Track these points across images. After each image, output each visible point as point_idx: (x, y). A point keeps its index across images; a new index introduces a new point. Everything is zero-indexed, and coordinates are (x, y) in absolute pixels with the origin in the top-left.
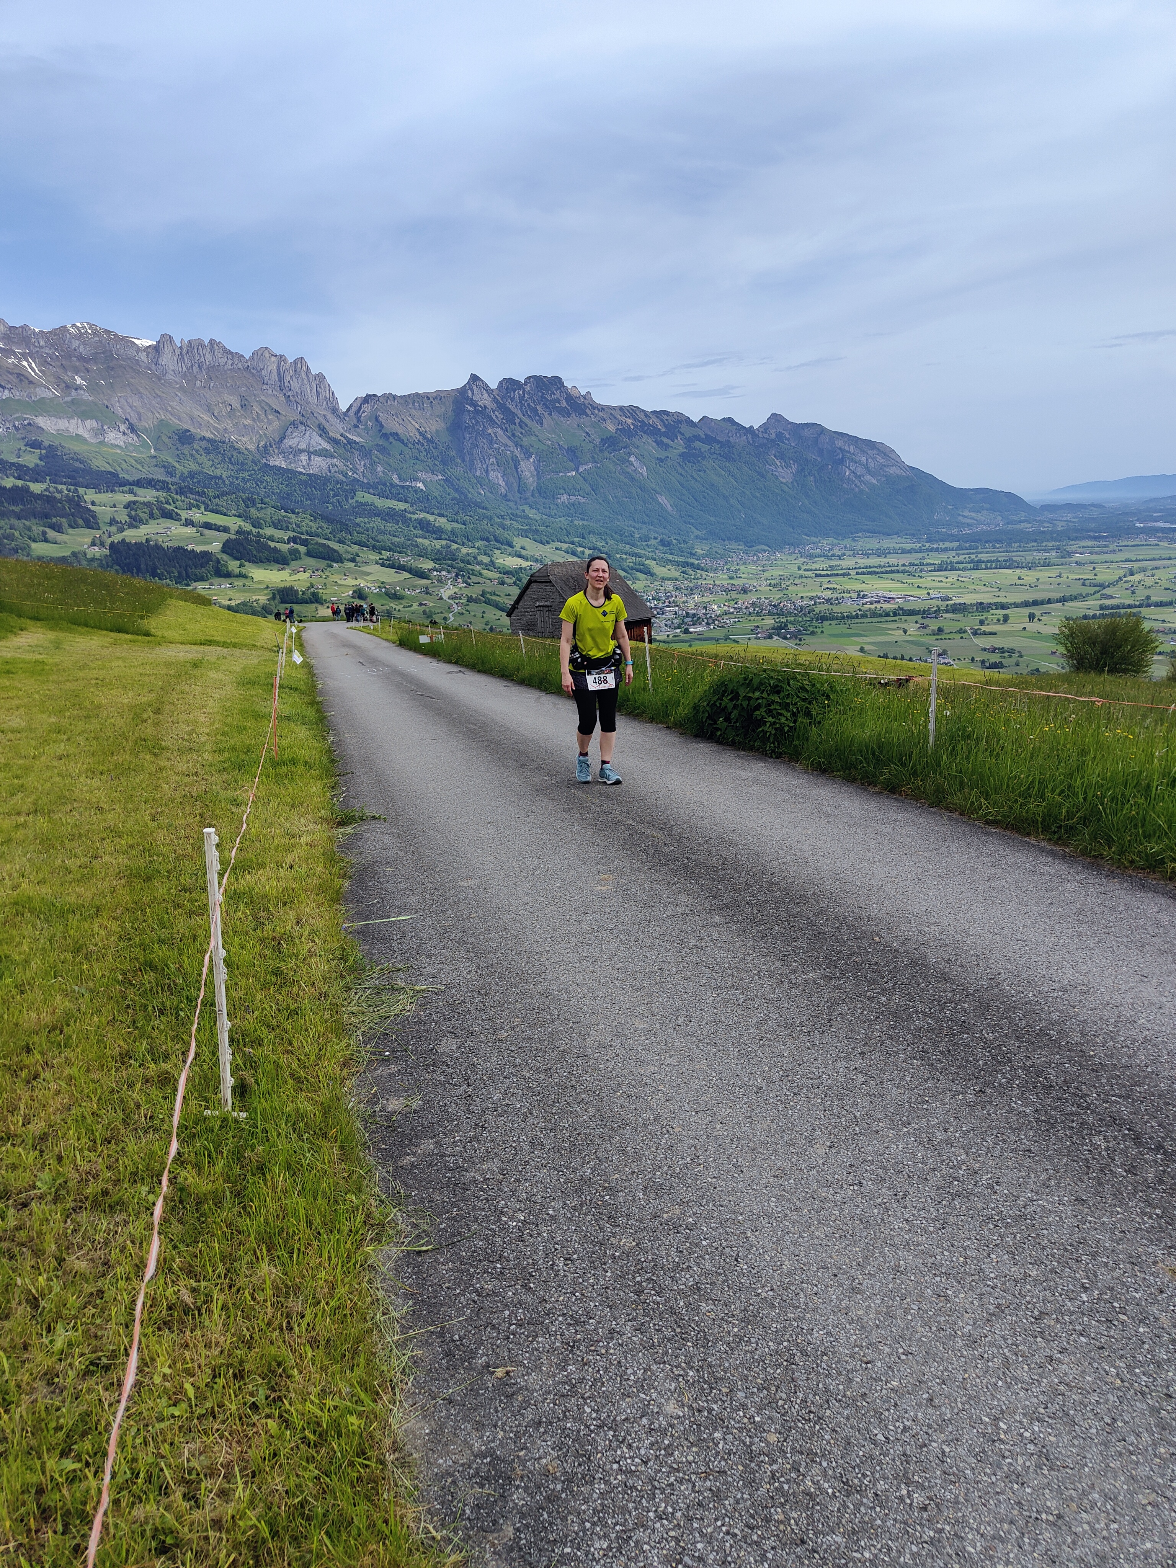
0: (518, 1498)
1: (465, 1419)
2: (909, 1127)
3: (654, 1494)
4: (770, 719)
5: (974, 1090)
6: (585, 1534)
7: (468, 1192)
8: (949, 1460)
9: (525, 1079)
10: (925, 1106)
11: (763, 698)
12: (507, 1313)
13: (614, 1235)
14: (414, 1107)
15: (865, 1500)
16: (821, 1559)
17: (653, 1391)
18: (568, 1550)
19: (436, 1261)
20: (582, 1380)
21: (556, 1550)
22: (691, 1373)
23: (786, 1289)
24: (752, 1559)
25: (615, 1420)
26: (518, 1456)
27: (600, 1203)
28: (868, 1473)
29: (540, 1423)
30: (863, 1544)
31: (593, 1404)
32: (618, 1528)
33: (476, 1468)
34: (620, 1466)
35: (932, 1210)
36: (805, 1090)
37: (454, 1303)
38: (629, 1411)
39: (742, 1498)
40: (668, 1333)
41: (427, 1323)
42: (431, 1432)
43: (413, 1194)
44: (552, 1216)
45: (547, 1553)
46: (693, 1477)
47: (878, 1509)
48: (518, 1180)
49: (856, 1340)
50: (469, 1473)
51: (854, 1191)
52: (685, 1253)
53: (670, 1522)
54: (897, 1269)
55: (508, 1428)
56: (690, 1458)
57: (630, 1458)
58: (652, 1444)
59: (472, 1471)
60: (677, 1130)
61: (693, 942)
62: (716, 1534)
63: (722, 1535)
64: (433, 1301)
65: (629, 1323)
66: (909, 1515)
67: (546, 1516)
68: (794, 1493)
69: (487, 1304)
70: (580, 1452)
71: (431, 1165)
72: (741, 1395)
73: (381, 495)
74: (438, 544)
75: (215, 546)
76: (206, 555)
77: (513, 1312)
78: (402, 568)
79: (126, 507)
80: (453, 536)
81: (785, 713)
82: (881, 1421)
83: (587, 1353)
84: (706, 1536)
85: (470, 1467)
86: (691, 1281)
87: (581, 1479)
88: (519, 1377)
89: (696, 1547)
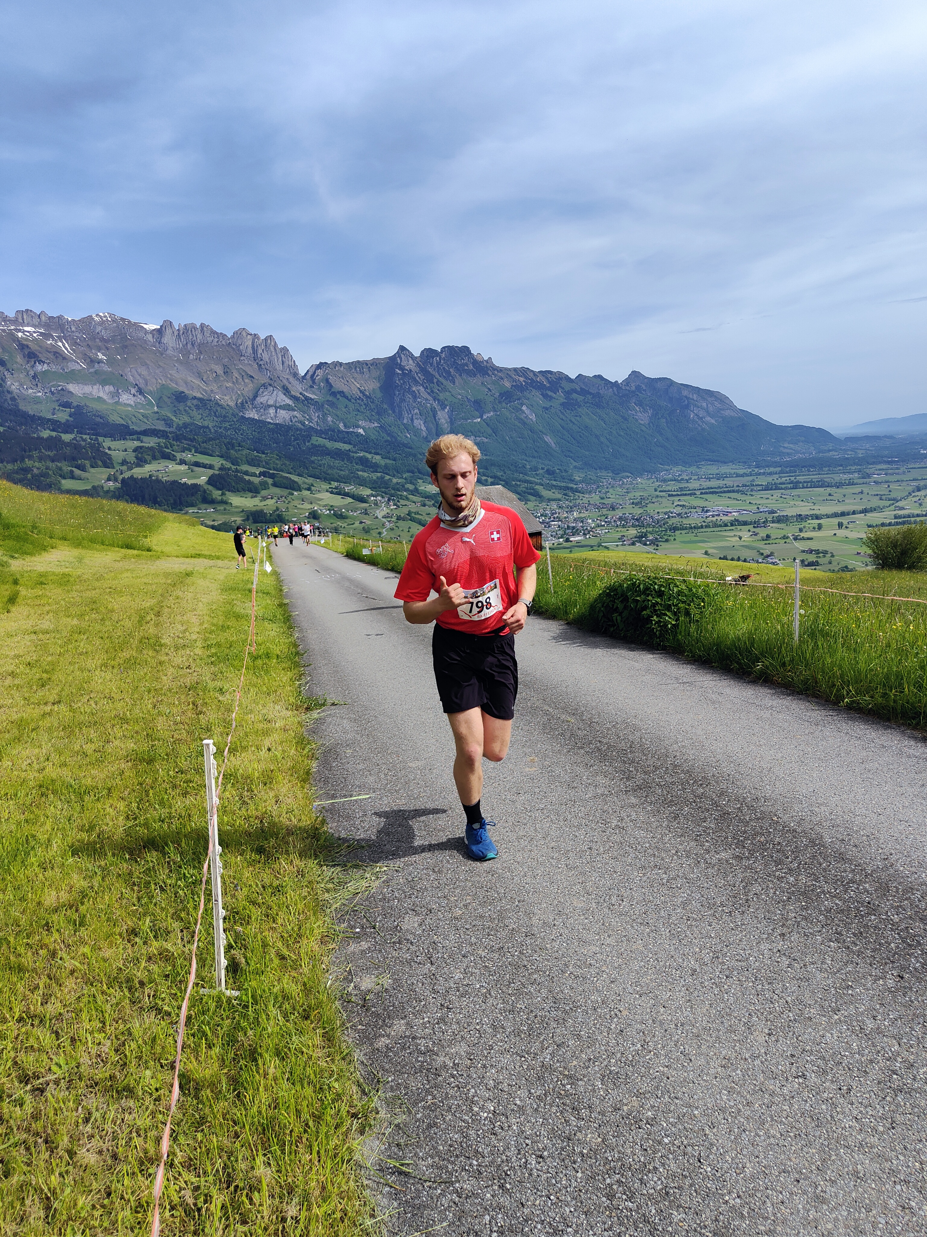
2: (839, 1013)
4: (656, 618)
5: (892, 974)
7: (440, 1078)
9: (481, 958)
10: (850, 992)
12: (487, 1218)
13: (580, 1129)
14: (385, 985)
19: (416, 1154)
23: (752, 1196)
27: (563, 1092)
35: (878, 1107)
36: (735, 973)
37: (436, 1205)
43: (390, 1079)
44: (519, 1107)
48: (484, 1066)
51: (799, 1084)
52: (650, 1152)
54: (856, 1174)
60: (624, 1013)
64: (417, 1202)
65: (606, 1233)
69: (467, 1207)
71: (403, 1048)
73: (331, 439)
74: (375, 476)
75: (203, 480)
76: (195, 486)
77: (492, 1217)
78: (347, 495)
79: (134, 451)
80: (386, 470)
81: (667, 612)
86: (659, 1185)
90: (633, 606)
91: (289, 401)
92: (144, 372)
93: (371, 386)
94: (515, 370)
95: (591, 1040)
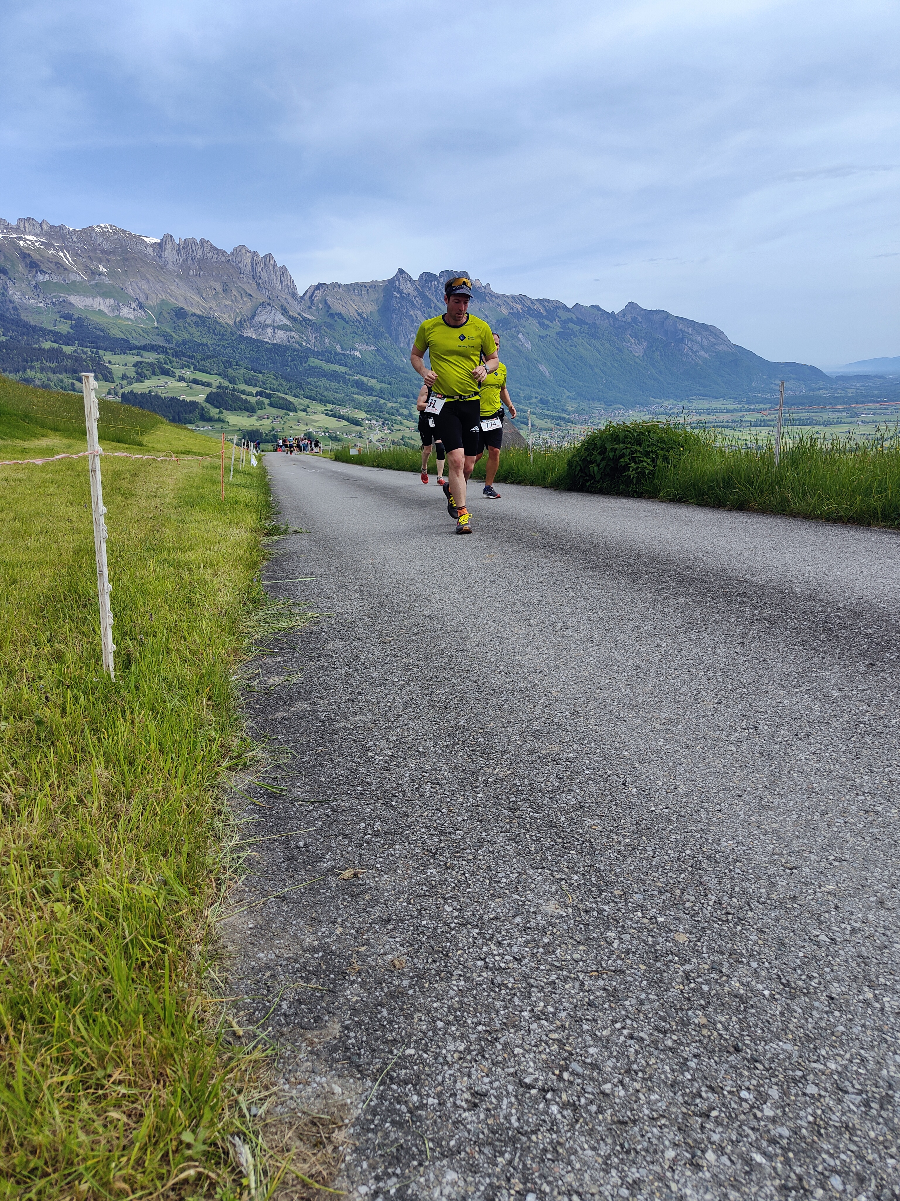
0: (351, 993)
1: (299, 916)
2: (800, 688)
3: (530, 993)
4: (633, 464)
5: (863, 663)
6: (435, 1034)
7: (337, 736)
10: (814, 675)
11: (627, 448)
12: (363, 825)
13: (487, 766)
14: (295, 681)
15: (816, 1004)
17: (529, 892)
18: (412, 1051)
22: (576, 877)
23: (683, 807)
26: (358, 952)
27: (473, 743)
28: (815, 975)
29: (389, 920)
31: (455, 903)
32: (480, 1028)
33: (304, 962)
34: (486, 963)
35: (840, 745)
37: (305, 817)
39: (649, 999)
40: (547, 843)
41: (270, 831)
42: (256, 927)
43: (280, 738)
45: (383, 1055)
46: (581, 976)
47: (837, 1014)
48: (389, 728)
49: (773, 849)
50: (293, 967)
51: (749, 733)
52: (566, 779)
53: (552, 1023)
54: (810, 790)
55: (349, 925)
56: (576, 956)
57: (499, 955)
58: (527, 942)
59: (298, 965)
60: (555, 694)
61: (569, 586)
62: (614, 1038)
63: (622, 1038)
64: (282, 815)
65: (502, 834)
67: (385, 1013)
68: (717, 994)
69: (341, 818)
70: (436, 948)
71: (302, 718)
72: (638, 897)
73: (328, 361)
74: (370, 399)
75: (200, 397)
76: (194, 403)
78: (341, 417)
79: (134, 366)
80: (381, 394)
81: (645, 459)
82: (821, 923)
83: (451, 858)
84: (600, 1039)
85: (296, 961)
86: (574, 801)
87: (435, 976)
88: (369, 878)
89: (587, 1052)
90: (611, 455)
91: (286, 322)
92: (145, 287)
93: (369, 308)
94: (513, 297)
95: (513, 711)
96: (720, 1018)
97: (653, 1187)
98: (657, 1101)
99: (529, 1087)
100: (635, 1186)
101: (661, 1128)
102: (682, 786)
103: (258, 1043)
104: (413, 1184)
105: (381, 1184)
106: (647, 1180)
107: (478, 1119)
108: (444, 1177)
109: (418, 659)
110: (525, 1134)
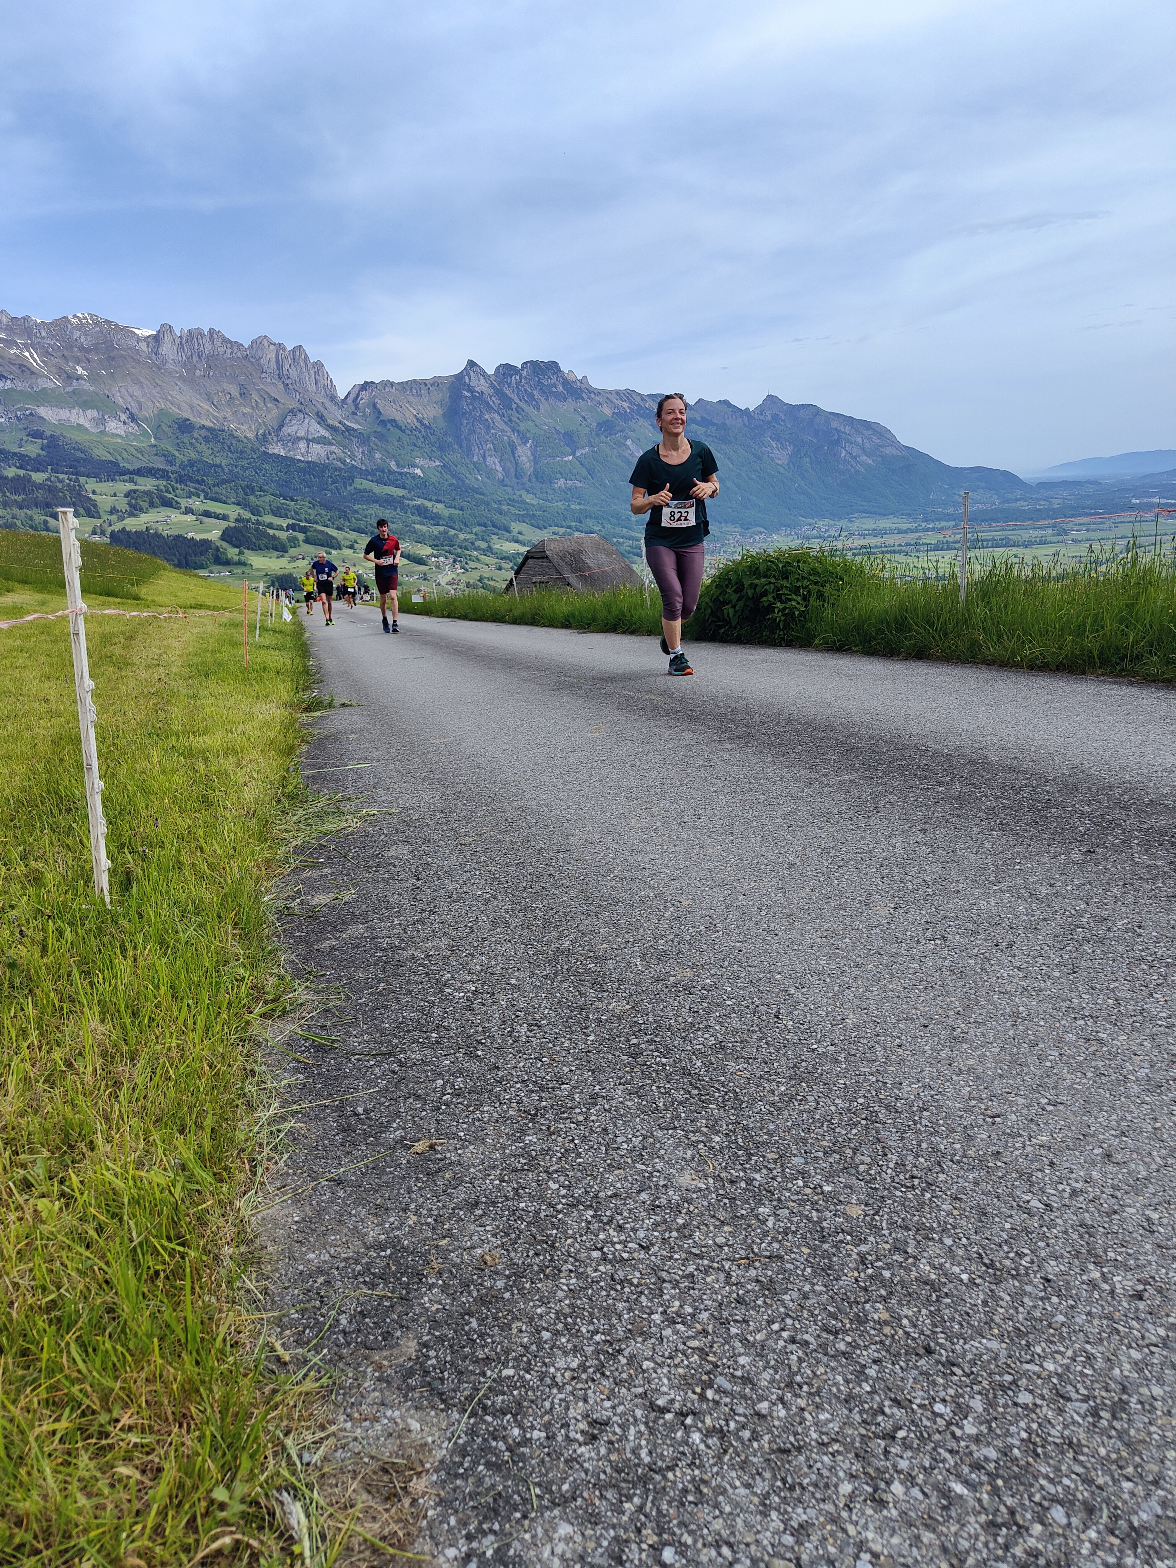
0: (430, 1301)
1: (358, 1203)
2: (1000, 885)
3: (661, 1290)
4: (779, 604)
5: (1079, 850)
6: (540, 1348)
7: (403, 968)
8: (1162, 1230)
10: (1017, 867)
11: (770, 583)
12: (440, 1082)
13: (600, 1000)
14: (346, 899)
15: (1028, 1288)
16: (968, 1375)
17: (657, 1160)
18: (510, 1372)
19: (346, 1033)
20: (546, 1152)
21: (489, 1373)
22: (717, 1139)
23: (854, 1043)
24: (839, 1378)
25: (596, 1196)
26: (437, 1246)
27: (581, 971)
28: (1026, 1251)
29: (477, 1204)
30: (1038, 1350)
31: (562, 1179)
32: (598, 1338)
33: (367, 1263)
34: (604, 1253)
35: (1053, 956)
37: (365, 1075)
38: (619, 1185)
39: (814, 1291)
40: (680, 1096)
41: (319, 1095)
42: (303, 1220)
43: (328, 972)
44: (514, 986)
45: (472, 1378)
46: (727, 1265)
47: (1055, 1300)
48: (471, 955)
49: (970, 1093)
50: (353, 1270)
51: (936, 945)
52: (703, 1013)
53: (690, 1327)
54: (1015, 1015)
55: (425, 1212)
56: (720, 1240)
57: (620, 1243)
58: (656, 1225)
59: (359, 1267)
60: (685, 903)
61: (701, 763)
62: (770, 1343)
63: (781, 1343)
64: (335, 1073)
65: (621, 1087)
66: (1113, 1306)
67: (474, 1323)
68: (902, 1282)
69: (412, 1074)
70: (539, 1237)
71: (356, 947)
72: (798, 1161)
73: (380, 482)
74: (436, 530)
75: (214, 533)
76: (205, 542)
77: (448, 1081)
80: (450, 522)
81: (795, 597)
82: (1032, 1184)
83: (555, 1120)
84: (753, 1345)
85: (357, 1262)
86: (712, 1041)
87: (538, 1273)
88: (449, 1151)
89: (736, 1362)
90: (750, 593)
91: (324, 433)
92: (137, 393)
93: (432, 412)
94: (617, 392)
95: (632, 927)
96: (906, 1311)
97: (825, 1531)
98: (829, 1421)
99: (663, 1410)
100: (802, 1531)
101: (833, 1455)
102: (851, 1017)
103: (309, 1370)
104: (516, 1542)
105: (474, 1545)
106: (816, 1522)
107: (598, 1454)
108: (555, 1531)
109: (507, 865)
110: (660, 1471)
